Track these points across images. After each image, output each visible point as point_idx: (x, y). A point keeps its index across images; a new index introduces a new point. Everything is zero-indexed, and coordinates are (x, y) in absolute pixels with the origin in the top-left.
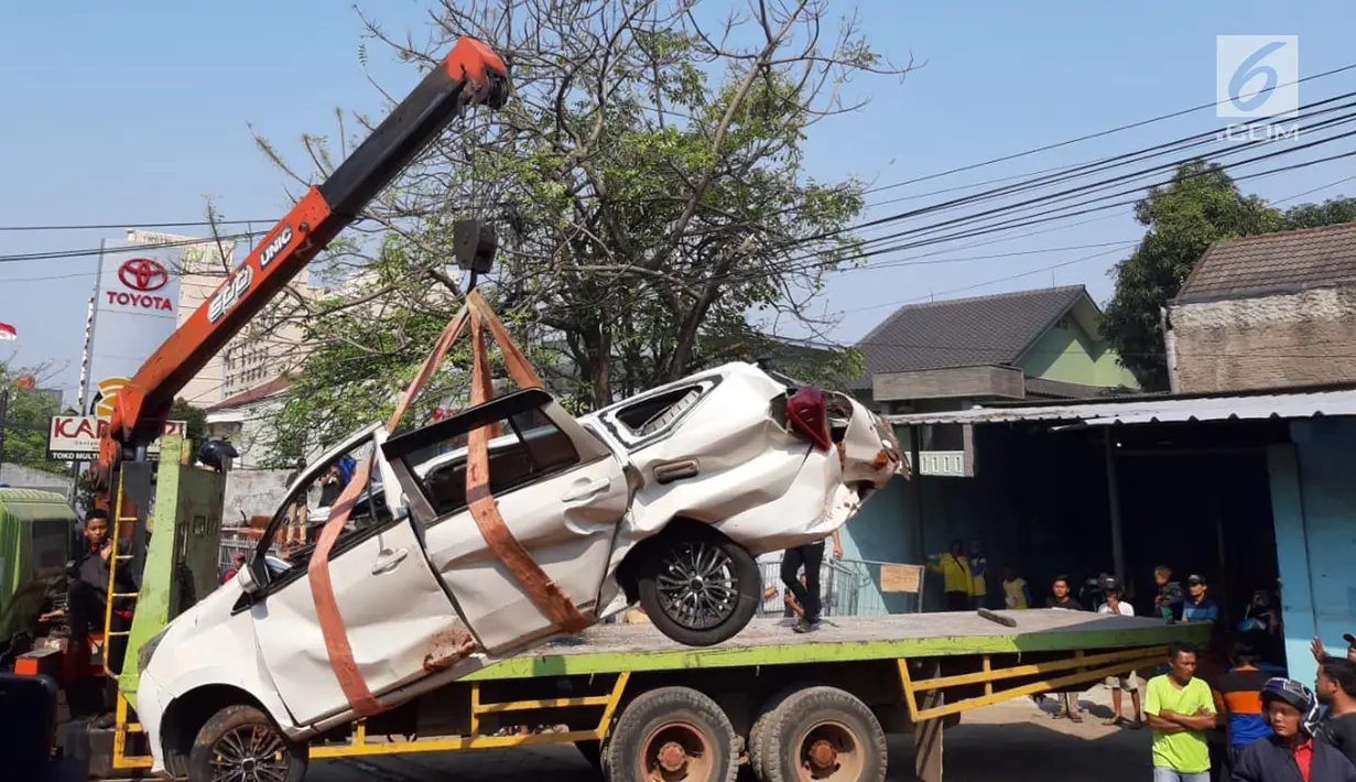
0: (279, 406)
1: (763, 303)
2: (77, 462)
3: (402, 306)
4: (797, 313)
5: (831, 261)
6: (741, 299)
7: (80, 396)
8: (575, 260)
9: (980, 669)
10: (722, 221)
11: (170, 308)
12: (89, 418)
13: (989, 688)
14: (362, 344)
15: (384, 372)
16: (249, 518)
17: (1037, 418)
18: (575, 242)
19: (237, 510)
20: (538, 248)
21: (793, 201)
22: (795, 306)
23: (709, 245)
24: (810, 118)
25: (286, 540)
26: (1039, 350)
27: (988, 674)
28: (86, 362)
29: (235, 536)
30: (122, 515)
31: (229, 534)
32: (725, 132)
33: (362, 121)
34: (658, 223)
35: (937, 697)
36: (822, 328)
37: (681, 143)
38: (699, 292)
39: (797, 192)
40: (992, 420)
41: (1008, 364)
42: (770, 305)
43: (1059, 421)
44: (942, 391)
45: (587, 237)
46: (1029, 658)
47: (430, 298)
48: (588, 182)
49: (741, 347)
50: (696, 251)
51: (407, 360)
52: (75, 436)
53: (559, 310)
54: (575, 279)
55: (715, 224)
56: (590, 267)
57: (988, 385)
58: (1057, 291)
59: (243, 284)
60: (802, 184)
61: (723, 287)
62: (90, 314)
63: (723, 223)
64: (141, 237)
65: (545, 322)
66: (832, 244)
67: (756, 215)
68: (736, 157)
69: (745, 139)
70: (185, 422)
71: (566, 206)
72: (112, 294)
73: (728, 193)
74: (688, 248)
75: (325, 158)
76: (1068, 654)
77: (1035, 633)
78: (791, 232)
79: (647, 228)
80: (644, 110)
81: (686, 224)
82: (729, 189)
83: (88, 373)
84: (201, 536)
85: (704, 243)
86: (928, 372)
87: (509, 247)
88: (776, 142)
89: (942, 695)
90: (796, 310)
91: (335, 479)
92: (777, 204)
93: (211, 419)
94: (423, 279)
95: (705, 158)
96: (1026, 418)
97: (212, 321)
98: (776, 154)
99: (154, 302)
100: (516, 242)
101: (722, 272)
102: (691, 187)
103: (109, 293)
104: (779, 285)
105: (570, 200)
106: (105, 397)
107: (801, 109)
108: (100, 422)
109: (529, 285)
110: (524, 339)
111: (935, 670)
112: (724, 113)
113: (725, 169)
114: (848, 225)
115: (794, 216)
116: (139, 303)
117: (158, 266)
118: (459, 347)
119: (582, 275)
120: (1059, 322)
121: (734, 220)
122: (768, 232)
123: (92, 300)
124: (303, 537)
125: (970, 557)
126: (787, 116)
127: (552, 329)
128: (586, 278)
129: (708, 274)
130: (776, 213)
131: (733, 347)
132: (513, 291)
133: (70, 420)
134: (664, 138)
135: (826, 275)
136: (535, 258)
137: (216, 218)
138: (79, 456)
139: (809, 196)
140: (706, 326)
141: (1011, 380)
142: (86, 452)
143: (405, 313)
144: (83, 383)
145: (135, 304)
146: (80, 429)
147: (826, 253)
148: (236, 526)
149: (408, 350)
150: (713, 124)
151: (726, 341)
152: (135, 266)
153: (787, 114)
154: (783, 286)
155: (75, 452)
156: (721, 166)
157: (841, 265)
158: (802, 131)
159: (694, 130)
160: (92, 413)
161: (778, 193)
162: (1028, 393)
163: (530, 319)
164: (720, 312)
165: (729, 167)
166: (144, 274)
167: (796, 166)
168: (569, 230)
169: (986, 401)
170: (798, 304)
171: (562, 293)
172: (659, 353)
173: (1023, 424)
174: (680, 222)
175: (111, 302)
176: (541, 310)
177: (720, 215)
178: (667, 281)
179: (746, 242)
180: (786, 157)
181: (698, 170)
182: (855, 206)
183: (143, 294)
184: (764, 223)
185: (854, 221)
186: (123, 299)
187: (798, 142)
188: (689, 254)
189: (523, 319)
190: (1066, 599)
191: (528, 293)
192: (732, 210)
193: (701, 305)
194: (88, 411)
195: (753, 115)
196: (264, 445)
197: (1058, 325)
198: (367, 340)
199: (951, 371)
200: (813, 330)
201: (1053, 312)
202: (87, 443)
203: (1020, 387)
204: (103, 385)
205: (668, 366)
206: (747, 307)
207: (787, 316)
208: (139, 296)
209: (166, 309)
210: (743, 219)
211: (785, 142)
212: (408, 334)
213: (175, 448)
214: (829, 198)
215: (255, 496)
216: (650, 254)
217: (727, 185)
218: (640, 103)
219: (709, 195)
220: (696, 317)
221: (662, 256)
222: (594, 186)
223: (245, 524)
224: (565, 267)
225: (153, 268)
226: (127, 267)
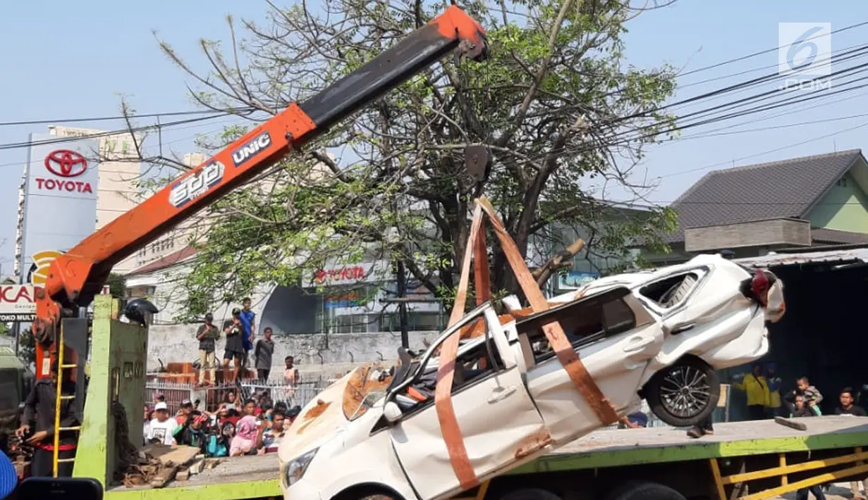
0: (189, 270)
1: (593, 172)
2: (17, 322)
3: (290, 183)
4: (622, 180)
5: (650, 135)
6: (575, 170)
7: (15, 268)
8: (434, 140)
9: (777, 465)
10: (558, 104)
11: (90, 191)
12: (27, 286)
13: (785, 480)
14: (257, 215)
15: (277, 237)
16: (165, 365)
17: (822, 260)
18: (434, 125)
19: (155, 358)
20: (403, 131)
21: (617, 85)
22: (621, 175)
23: (547, 125)
24: (629, 14)
25: (198, 381)
26: (824, 205)
27: (784, 469)
28: (19, 239)
29: (155, 380)
30: (64, 363)
31: (151, 378)
32: (559, 28)
33: (249, 26)
34: (504, 107)
35: (742, 489)
36: (642, 192)
37: (521, 39)
38: (540, 164)
39: (621, 77)
40: (785, 263)
41: (798, 217)
42: (599, 174)
43: (841, 262)
44: (742, 242)
45: (445, 120)
46: (817, 455)
47: (313, 176)
48: (444, 74)
49: (576, 209)
50: (536, 130)
51: (295, 229)
52: (15, 301)
53: (423, 183)
54: (435, 157)
55: (552, 107)
56: (448, 146)
57: (781, 235)
58: (838, 155)
59: (212, 177)
60: (625, 71)
61: (559, 160)
62: (21, 198)
63: (559, 106)
64: (61, 131)
65: (411, 193)
66: (650, 121)
67: (586, 98)
68: (569, 49)
69: (576, 32)
70: (108, 286)
71: (426, 94)
72: (40, 181)
73: (563, 80)
74: (530, 128)
75: (219, 59)
76: (850, 450)
77: (822, 435)
78: (615, 111)
79: (495, 111)
80: (490, 11)
81: (527, 108)
82: (563, 76)
83: (22, 249)
84: (130, 378)
85: (543, 123)
86: (731, 227)
87: (379, 131)
88: (602, 36)
89: (747, 487)
90: (621, 177)
91: (237, 330)
92: (603, 88)
93: (130, 283)
94: (307, 159)
95: (542, 50)
96: (813, 260)
97: (175, 205)
98: (602, 45)
99: (77, 186)
100: (385, 126)
101: (559, 145)
102: (531, 75)
103: (37, 180)
104: (606, 157)
105: (429, 89)
106: (39, 267)
107: (622, 6)
108: (36, 289)
109: (396, 163)
110: (393, 207)
111: (740, 467)
112: (558, 11)
113: (560, 59)
114: (663, 104)
115: (618, 98)
116: (63, 187)
117: (79, 155)
118: (340, 217)
119: (441, 153)
120: (839, 181)
121: (568, 102)
122: (598, 112)
123: (22, 187)
124: (213, 378)
125: (768, 376)
126: (611, 12)
127: (417, 199)
128: (445, 155)
129: (547, 150)
130: (602, 96)
131: (569, 209)
132: (383, 168)
133: (11, 288)
134: (507, 34)
135: (647, 147)
136: (400, 140)
137: (129, 112)
138: (19, 318)
139: (630, 80)
140: (546, 193)
141: (800, 230)
142: (25, 314)
143: (293, 188)
144: (18, 257)
145: (60, 189)
146: (20, 295)
147: (645, 128)
148: (155, 372)
149: (297, 219)
150: (549, 22)
151: (563, 205)
152: (59, 156)
153: (610, 11)
154: (610, 157)
155: (16, 315)
156: (557, 57)
157: (657, 138)
158: (623, 24)
159: (532, 27)
160: (29, 281)
161: (604, 79)
162: (814, 241)
163: (399, 191)
164: (557, 181)
165: (563, 58)
166: (67, 163)
167: (619, 55)
168: (432, 115)
169: (779, 249)
170: (623, 172)
171: (425, 168)
172: (507, 217)
173: (811, 266)
174: (523, 106)
175: (40, 187)
176: (408, 183)
177: (556, 98)
178: (514, 156)
179: (579, 121)
180: (610, 49)
181: (537, 61)
182: (668, 87)
183: (67, 180)
184: (594, 105)
185: (669, 100)
186: (50, 185)
187: (621, 35)
188: (530, 133)
189: (393, 191)
190: (851, 406)
191: (396, 169)
192: (566, 94)
193: (542, 175)
194: (25, 280)
195: (582, 12)
196: (178, 303)
197: (839, 183)
198: (261, 213)
199: (750, 225)
200: (636, 194)
201: (834, 173)
202: (26, 306)
203: (808, 237)
204: (37, 257)
205: (515, 227)
206: (580, 176)
207: (614, 182)
208: (63, 182)
209: (88, 193)
210: (576, 102)
211: (609, 35)
212: (296, 206)
213: (106, 306)
214: (648, 82)
215: (170, 347)
216: (498, 134)
217: (561, 73)
218: (486, 4)
219: (546, 82)
220: (538, 185)
221: (509, 134)
222: (450, 78)
223: (163, 370)
224: (427, 146)
225: (74, 158)
226: (51, 157)
